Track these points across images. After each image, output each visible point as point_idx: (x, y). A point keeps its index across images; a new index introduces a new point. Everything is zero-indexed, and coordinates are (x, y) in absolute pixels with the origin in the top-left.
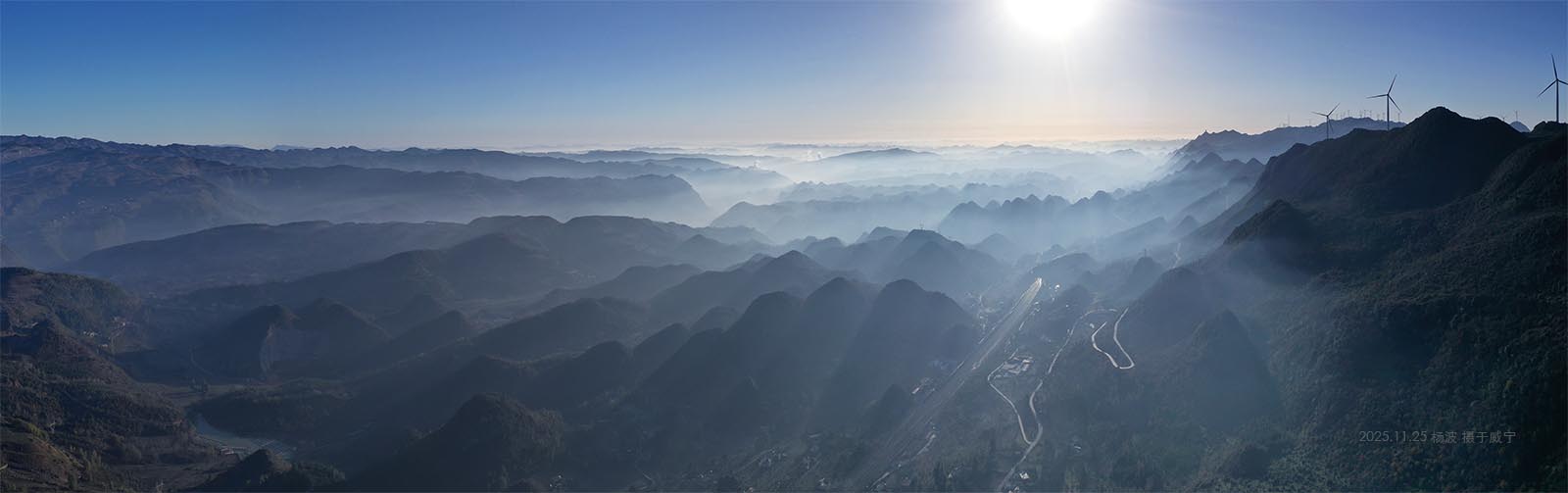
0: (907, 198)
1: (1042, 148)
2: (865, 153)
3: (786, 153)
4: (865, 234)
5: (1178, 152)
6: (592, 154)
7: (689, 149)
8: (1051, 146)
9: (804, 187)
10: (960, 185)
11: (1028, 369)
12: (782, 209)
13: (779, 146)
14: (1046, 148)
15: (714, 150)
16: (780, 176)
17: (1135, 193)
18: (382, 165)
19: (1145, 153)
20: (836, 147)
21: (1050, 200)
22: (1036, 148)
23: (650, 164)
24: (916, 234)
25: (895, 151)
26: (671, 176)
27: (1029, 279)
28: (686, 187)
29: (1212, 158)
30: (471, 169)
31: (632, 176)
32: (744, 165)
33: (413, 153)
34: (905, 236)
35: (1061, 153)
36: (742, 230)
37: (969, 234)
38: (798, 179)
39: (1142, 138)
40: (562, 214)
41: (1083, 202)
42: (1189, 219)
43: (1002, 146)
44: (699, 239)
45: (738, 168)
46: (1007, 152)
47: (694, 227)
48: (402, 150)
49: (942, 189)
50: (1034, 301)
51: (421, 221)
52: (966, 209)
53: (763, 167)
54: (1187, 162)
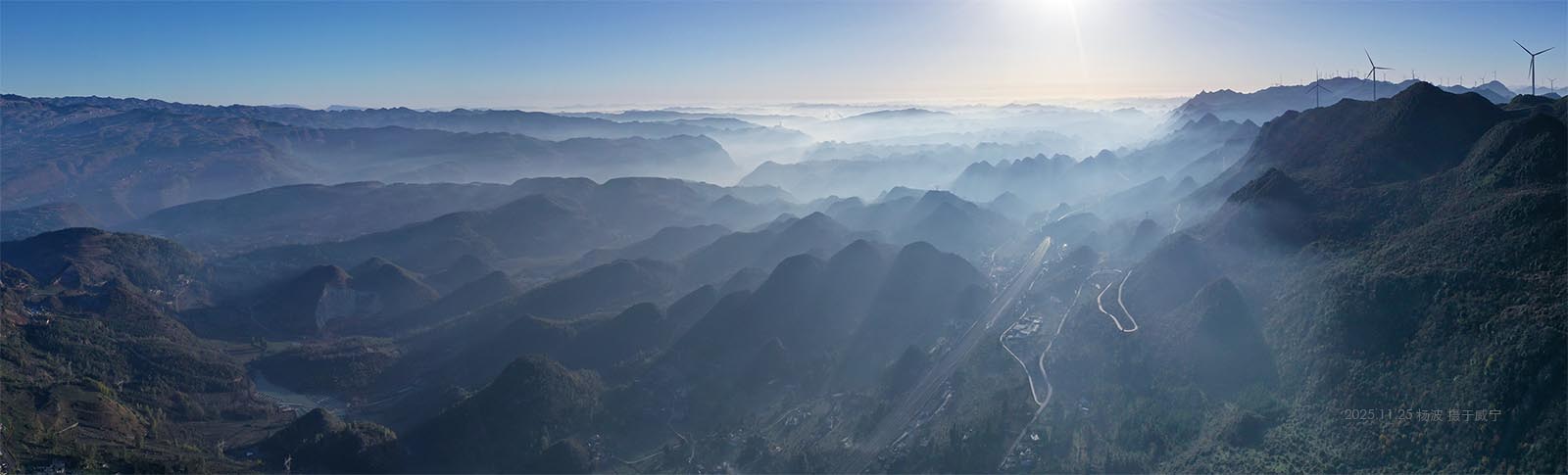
0: (922, 158)
1: (1050, 107)
2: (884, 113)
3: (810, 112)
4: (884, 192)
5: (1177, 112)
6: (628, 114)
7: (720, 108)
8: (1058, 104)
9: (827, 147)
10: (973, 144)
11: (1039, 330)
12: (804, 170)
13: (803, 106)
14: (1053, 107)
15: (740, 109)
16: (803, 134)
17: (1137, 151)
18: (431, 126)
19: (1146, 111)
20: (856, 107)
21: (1057, 158)
22: (1043, 107)
23: (682, 124)
24: (933, 195)
25: (912, 111)
26: (702, 136)
27: (1040, 237)
28: (716, 146)
29: (1209, 119)
30: (513, 129)
31: (666, 137)
32: (770, 124)
33: (459, 114)
34: (922, 196)
35: (1068, 112)
36: (768, 189)
37: (980, 194)
38: (820, 137)
39: (1143, 96)
40: (600, 176)
41: (1089, 160)
42: (1188, 180)
43: (1012, 105)
44: (728, 199)
45: (764, 127)
46: (1017, 111)
47: (724, 186)
48: (450, 110)
49: (957, 148)
50: (1043, 260)
51: (467, 182)
52: (979, 169)
53: (787, 125)
54: (1184, 123)
